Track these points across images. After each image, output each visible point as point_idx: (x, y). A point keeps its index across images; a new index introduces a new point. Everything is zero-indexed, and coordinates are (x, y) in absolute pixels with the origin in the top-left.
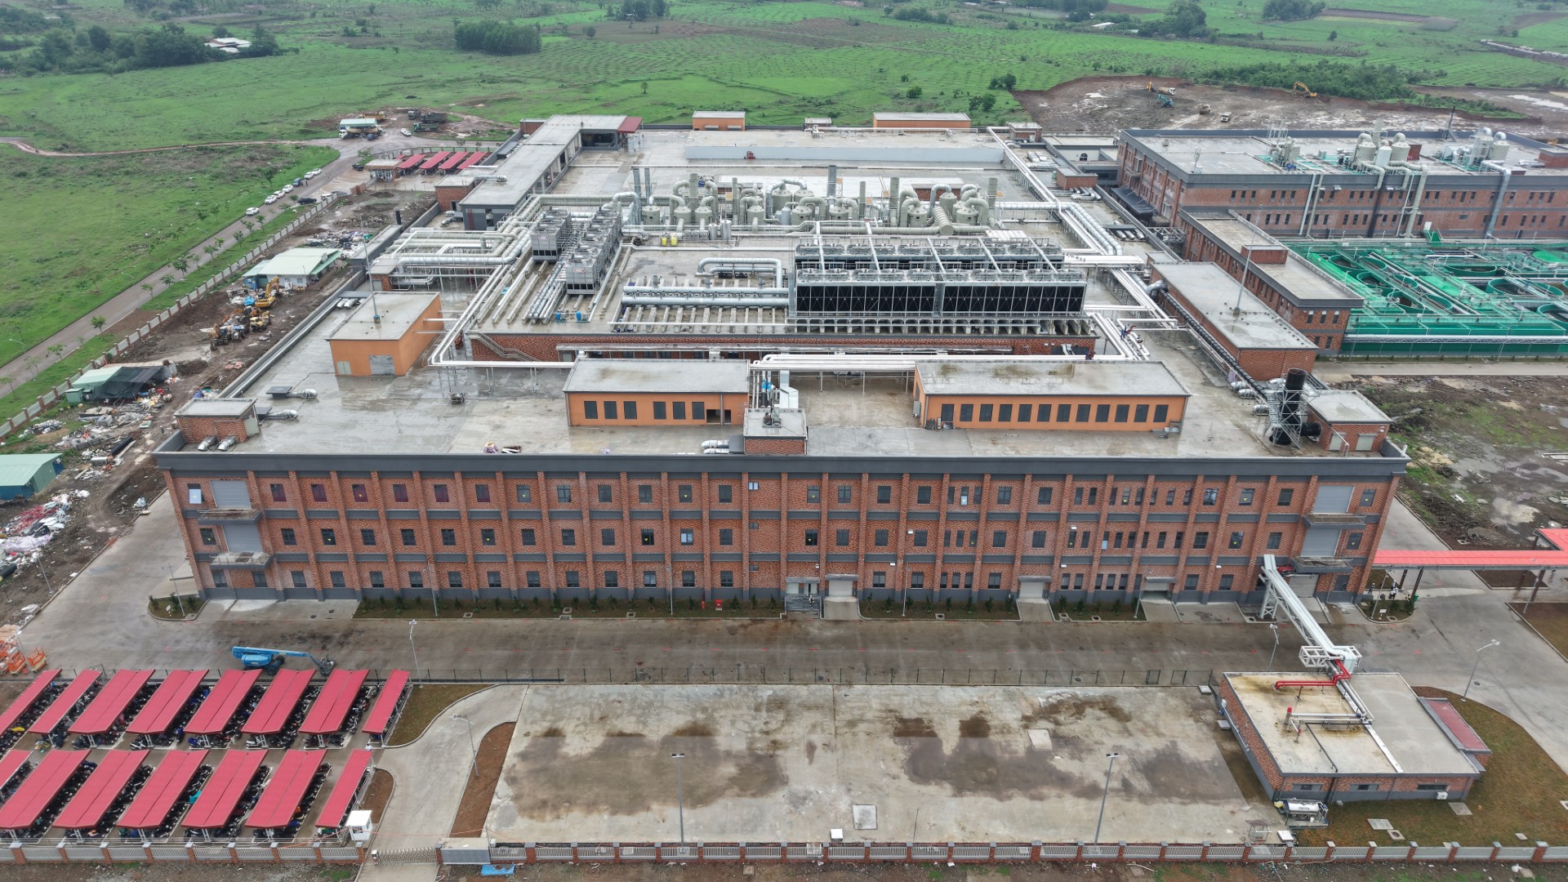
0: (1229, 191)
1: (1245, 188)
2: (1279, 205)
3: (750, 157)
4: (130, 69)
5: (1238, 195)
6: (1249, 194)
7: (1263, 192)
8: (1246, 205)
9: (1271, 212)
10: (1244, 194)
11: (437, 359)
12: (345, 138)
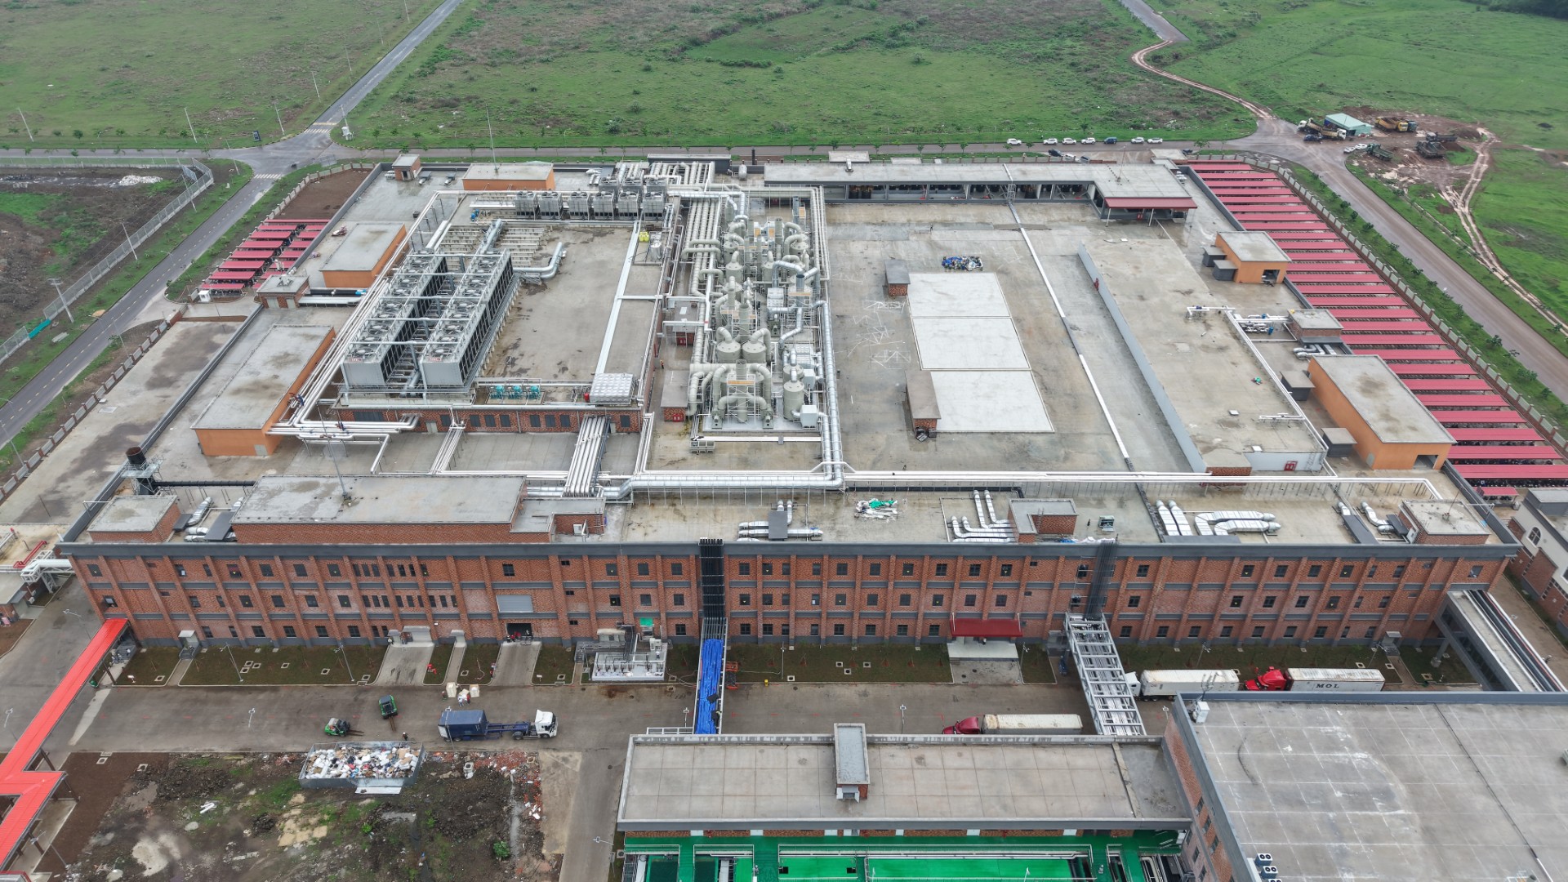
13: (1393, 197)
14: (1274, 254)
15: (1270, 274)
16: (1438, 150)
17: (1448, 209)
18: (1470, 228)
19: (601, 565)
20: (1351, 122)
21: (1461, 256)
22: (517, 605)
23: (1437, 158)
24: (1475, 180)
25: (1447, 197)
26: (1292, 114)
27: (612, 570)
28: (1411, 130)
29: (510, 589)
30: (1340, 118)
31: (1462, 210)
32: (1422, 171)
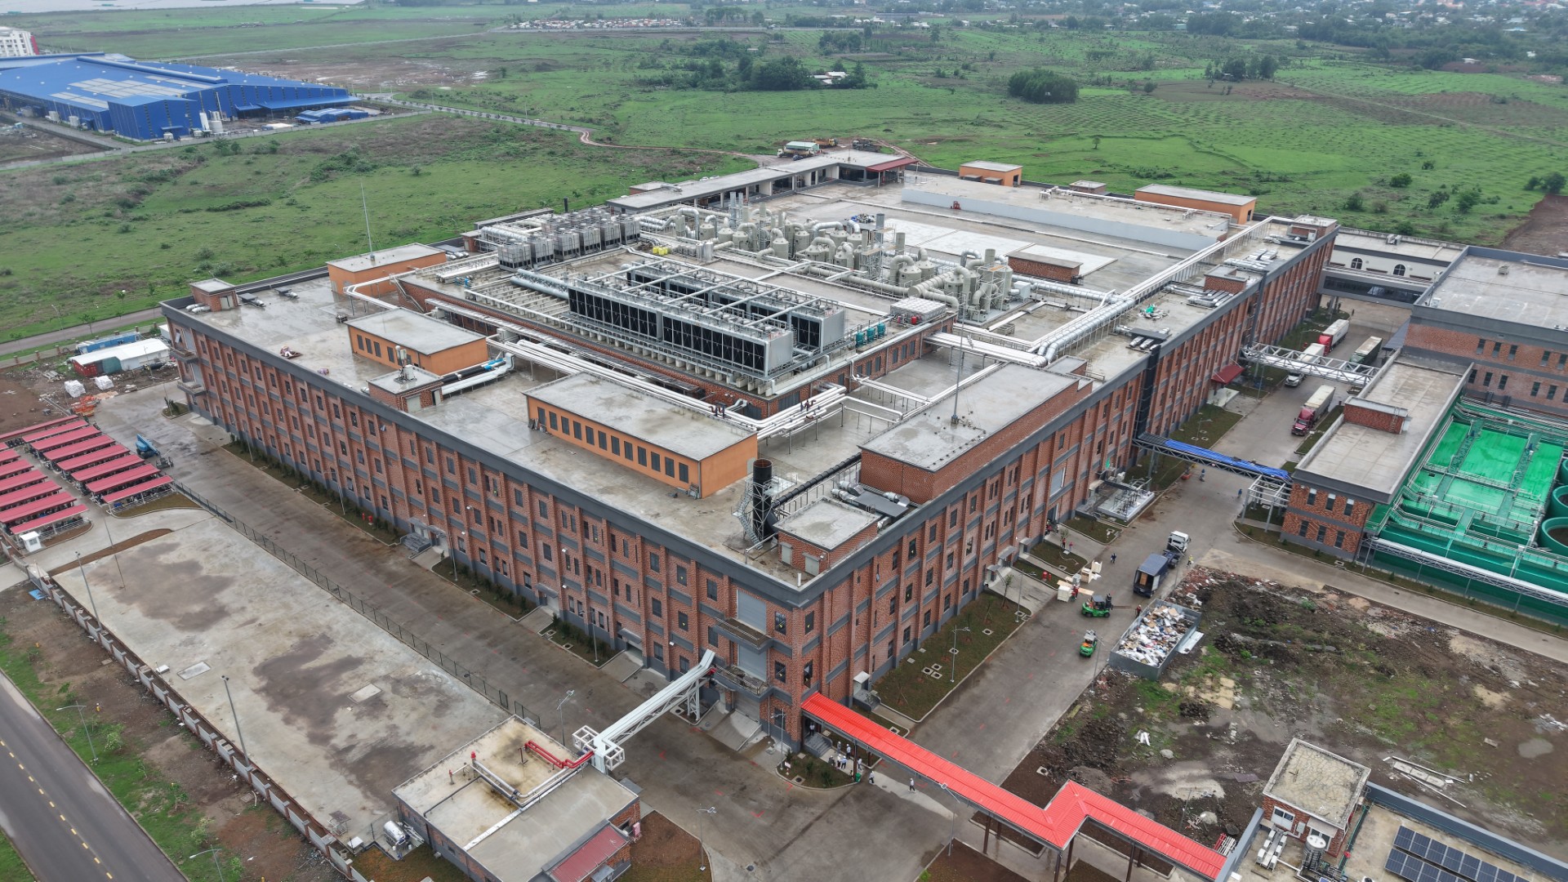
0: (1475, 338)
1: (1500, 339)
2: (1555, 372)
3: (956, 207)
4: (743, 90)
5: (1489, 346)
6: (1505, 349)
7: (1527, 349)
8: (1501, 361)
9: (1541, 380)
10: (1498, 346)
11: (351, 290)
12: (781, 156)
15: (1016, 178)
20: (809, 144)
22: (1057, 484)
29: (1058, 466)
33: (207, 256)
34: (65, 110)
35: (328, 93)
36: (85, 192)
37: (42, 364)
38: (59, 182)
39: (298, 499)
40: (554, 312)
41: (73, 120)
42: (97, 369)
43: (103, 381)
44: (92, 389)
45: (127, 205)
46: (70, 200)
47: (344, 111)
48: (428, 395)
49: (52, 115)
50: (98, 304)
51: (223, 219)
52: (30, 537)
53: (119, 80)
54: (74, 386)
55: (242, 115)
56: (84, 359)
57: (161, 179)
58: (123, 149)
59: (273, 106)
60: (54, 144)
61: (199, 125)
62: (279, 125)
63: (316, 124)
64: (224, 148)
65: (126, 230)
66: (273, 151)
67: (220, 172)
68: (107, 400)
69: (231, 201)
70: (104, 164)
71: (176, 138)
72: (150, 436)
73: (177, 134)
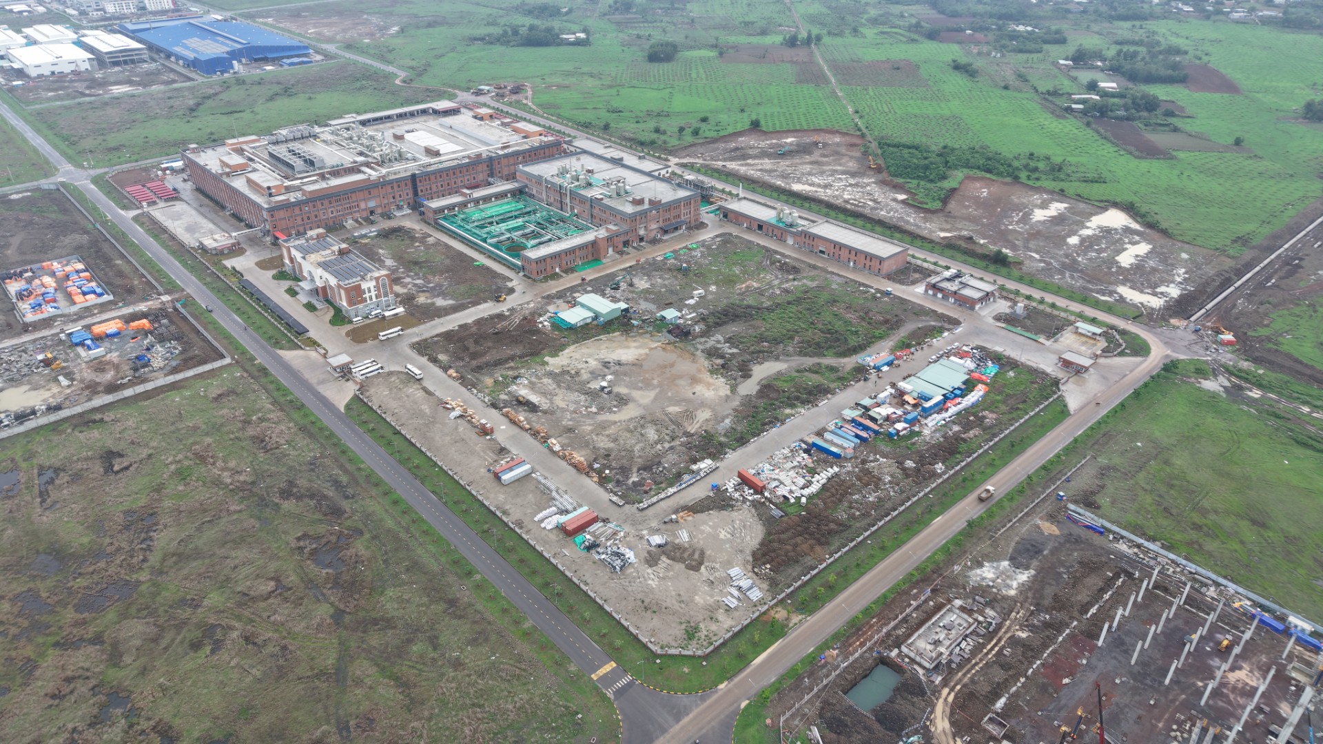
3: (451, 127)
4: (517, 46)
12: (472, 93)
13: (510, 104)
14: (490, 111)
15: (491, 116)
16: (517, 90)
17: (526, 105)
18: (534, 107)
19: (389, 187)
20: (487, 88)
21: (534, 113)
22: (372, 204)
23: (517, 93)
24: (530, 96)
25: (525, 102)
26: (468, 89)
27: (392, 188)
28: (505, 87)
29: (369, 199)
30: (482, 87)
31: (530, 104)
32: (514, 97)
33: (212, 134)
34: (178, 57)
35: (299, 48)
36: (178, 103)
37: (153, 167)
38: (169, 98)
39: (207, 201)
40: (267, 157)
41: (181, 62)
42: (167, 169)
43: (168, 172)
44: (165, 174)
45: (192, 110)
46: (172, 107)
47: (301, 59)
48: (228, 174)
49: (173, 59)
50: (172, 149)
51: (225, 117)
52: (144, 204)
53: (203, 39)
54: (160, 173)
55: (256, 60)
56: (163, 166)
57: (209, 97)
58: (200, 78)
59: (270, 56)
60: (172, 76)
61: (233, 68)
62: (269, 68)
63: (286, 67)
64: (240, 82)
65: (188, 122)
66: (260, 83)
67: (235, 94)
68: (168, 177)
69: (229, 110)
70: (189, 88)
71: (222, 74)
72: (177, 186)
73: (222, 72)
